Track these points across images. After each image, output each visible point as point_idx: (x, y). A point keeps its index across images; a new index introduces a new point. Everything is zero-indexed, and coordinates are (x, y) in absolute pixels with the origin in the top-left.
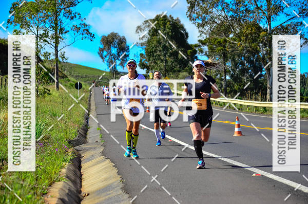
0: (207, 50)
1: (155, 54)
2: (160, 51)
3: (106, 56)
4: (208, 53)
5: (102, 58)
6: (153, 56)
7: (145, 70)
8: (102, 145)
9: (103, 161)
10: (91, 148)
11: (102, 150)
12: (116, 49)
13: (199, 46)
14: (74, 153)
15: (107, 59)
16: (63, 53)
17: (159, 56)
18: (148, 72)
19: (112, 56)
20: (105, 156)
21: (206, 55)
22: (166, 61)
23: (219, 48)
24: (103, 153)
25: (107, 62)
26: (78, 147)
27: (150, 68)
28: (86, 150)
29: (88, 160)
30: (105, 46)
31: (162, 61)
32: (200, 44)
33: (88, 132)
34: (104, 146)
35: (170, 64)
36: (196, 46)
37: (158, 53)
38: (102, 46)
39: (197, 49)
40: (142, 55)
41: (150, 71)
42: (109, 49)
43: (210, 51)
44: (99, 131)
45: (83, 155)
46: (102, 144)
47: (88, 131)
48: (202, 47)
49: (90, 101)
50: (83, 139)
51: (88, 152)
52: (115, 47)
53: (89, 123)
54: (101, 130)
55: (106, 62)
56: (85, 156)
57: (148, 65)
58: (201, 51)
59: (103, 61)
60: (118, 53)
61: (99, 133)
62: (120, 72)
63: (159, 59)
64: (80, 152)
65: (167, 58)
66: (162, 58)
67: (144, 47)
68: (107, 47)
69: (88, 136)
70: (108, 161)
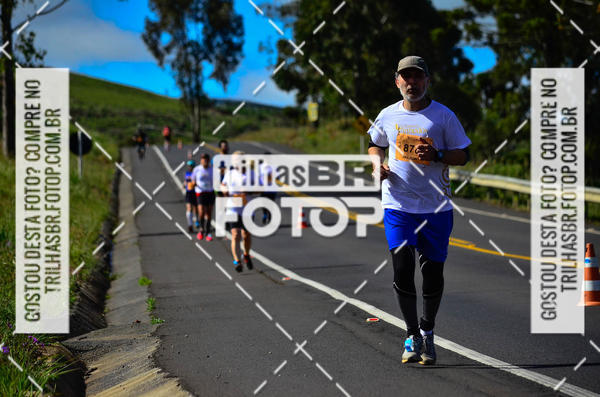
0: (495, 29)
1: (326, 43)
2: (342, 32)
3: (168, 49)
4: (496, 39)
5: (158, 54)
6: (320, 51)
7: (294, 93)
8: (153, 335)
9: (155, 385)
10: (117, 345)
11: (153, 349)
12: (200, 26)
13: (469, 16)
14: (63, 360)
15: (172, 56)
16: (27, 36)
17: (339, 47)
18: (301, 100)
19: (189, 49)
20: (164, 370)
21: (490, 43)
22: (362, 66)
23: (533, 22)
24: (157, 360)
25: (173, 66)
26: (75, 339)
27: (311, 86)
28: (101, 350)
29: (109, 382)
30: (164, 17)
31: (348, 65)
32: (473, 9)
33: (111, 291)
34: (162, 337)
35: (372, 74)
36: (459, 15)
37: (336, 38)
38: (154, 17)
39: (461, 26)
40: (283, 45)
41: (310, 98)
42: (180, 24)
43: (504, 31)
44: (145, 289)
45: (91, 367)
46: (154, 329)
47: (109, 287)
48: (478, 20)
49: (116, 191)
50: (94, 313)
51: (107, 357)
52: (197, 20)
53: (116, 262)
54: (150, 286)
55: (168, 66)
56: (100, 367)
57: (304, 77)
58: (476, 32)
59: (161, 64)
60: (208, 41)
61: (145, 297)
62: (215, 102)
63: (340, 58)
64: (84, 357)
65: (366, 57)
66: (349, 55)
67: (292, 19)
68: (171, 19)
69: (110, 305)
70: (172, 384)
